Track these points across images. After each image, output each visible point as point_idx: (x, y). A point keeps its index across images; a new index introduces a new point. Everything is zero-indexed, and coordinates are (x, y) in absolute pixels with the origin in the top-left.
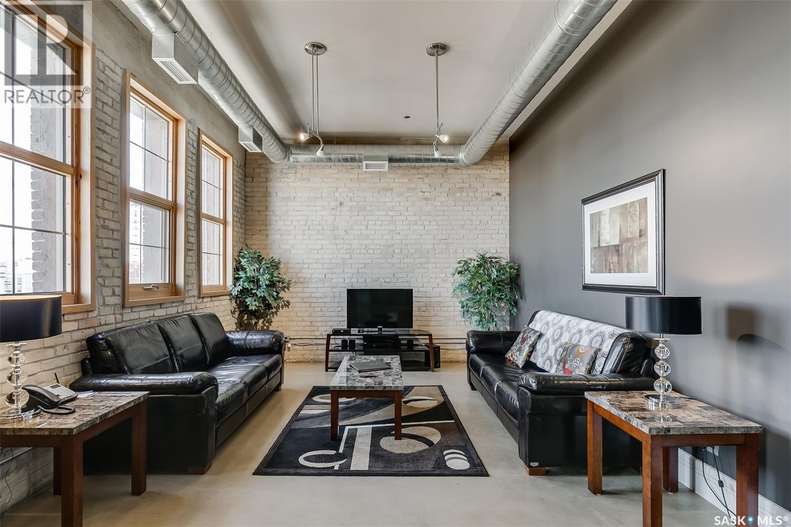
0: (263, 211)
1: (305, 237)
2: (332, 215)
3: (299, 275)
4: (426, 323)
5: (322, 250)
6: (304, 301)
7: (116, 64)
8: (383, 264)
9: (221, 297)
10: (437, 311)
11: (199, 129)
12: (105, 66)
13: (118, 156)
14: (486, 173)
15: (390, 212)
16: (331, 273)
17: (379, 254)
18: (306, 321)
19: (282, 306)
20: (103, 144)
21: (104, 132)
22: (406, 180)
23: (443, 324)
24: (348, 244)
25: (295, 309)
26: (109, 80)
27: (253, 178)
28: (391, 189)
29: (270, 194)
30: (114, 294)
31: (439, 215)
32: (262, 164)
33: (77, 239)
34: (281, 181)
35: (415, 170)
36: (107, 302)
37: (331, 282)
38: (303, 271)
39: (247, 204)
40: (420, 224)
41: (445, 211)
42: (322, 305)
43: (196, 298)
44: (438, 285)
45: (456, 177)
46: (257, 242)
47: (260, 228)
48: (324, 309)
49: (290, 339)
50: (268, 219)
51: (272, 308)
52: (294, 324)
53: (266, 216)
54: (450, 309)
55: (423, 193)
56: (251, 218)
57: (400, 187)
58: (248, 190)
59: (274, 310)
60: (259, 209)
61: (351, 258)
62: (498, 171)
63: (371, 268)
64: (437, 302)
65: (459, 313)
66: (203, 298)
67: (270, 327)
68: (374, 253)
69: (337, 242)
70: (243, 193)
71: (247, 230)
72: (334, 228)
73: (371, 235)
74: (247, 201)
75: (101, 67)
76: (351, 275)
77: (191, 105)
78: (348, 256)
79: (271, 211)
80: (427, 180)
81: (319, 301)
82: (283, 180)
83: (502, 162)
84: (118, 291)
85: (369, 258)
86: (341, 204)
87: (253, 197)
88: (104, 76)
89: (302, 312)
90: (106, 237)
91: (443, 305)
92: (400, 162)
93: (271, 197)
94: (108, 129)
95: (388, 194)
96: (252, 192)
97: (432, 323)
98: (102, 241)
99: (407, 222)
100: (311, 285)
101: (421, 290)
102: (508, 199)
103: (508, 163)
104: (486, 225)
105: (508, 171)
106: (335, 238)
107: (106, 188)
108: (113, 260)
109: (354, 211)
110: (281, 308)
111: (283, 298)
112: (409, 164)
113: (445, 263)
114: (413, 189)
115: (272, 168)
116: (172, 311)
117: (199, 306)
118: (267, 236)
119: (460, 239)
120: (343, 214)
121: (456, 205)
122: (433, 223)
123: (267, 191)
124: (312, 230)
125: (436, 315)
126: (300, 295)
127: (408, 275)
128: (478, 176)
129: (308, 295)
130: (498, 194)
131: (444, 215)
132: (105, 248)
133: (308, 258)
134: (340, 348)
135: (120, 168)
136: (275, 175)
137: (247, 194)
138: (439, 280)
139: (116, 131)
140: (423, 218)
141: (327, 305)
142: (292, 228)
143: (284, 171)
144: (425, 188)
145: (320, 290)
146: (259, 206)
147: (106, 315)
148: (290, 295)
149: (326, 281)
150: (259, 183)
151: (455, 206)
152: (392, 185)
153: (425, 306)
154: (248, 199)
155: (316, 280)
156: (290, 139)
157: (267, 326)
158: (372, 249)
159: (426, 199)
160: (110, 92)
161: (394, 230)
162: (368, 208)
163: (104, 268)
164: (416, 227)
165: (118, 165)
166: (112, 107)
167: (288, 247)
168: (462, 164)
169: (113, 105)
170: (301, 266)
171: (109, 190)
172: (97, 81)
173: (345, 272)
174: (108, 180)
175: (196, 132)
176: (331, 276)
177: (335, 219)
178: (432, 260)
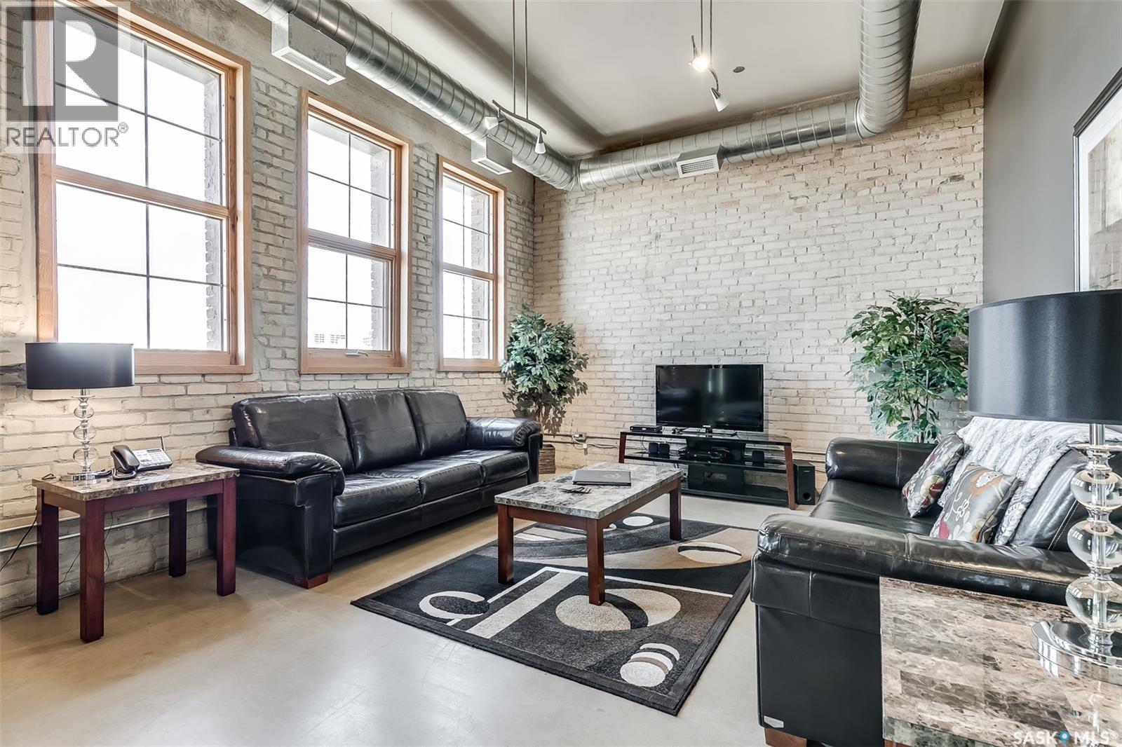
0: (555, 260)
1: (607, 292)
2: (644, 256)
3: (599, 347)
4: (798, 426)
5: (630, 310)
6: (606, 384)
7: (286, 83)
8: (721, 325)
9: (483, 374)
10: (821, 405)
11: (438, 155)
12: (268, 86)
13: (294, 193)
14: (928, 141)
15: (733, 241)
16: (643, 344)
17: (715, 310)
18: (609, 413)
19: (578, 390)
20: (268, 179)
21: (270, 165)
22: (762, 183)
23: (832, 430)
24: (666, 298)
25: (595, 396)
26: (277, 103)
27: (542, 216)
28: (737, 202)
29: (562, 235)
30: (285, 357)
31: (825, 235)
32: (553, 196)
33: (233, 291)
34: (576, 216)
35: (778, 163)
36: (272, 366)
37: (642, 356)
38: (604, 340)
39: (536, 253)
40: (788, 254)
41: (837, 225)
42: (631, 390)
43: (433, 373)
44: (822, 358)
45: (859, 161)
46: (547, 304)
47: (551, 284)
48: (633, 397)
49: (588, 437)
50: (560, 270)
51: (565, 394)
52: (592, 416)
53: (558, 266)
54: (847, 402)
55: (793, 201)
56: (540, 271)
57: (751, 196)
58: (537, 234)
59: (568, 396)
60: (550, 257)
61: (672, 319)
62: (956, 133)
63: (702, 334)
64: (820, 389)
65: (866, 409)
66: (447, 372)
67: (563, 419)
68: (707, 309)
69: (651, 295)
70: (530, 238)
71: (536, 288)
72: (648, 275)
73: (703, 280)
74: (536, 250)
75: (263, 88)
76: (672, 344)
77: (424, 125)
78: (667, 316)
79: (565, 259)
80: (801, 177)
81: (625, 384)
82: (578, 213)
83: (968, 113)
84: (291, 353)
85: (699, 318)
86: (657, 237)
87: (542, 243)
88: (268, 99)
89: (603, 400)
90: (272, 288)
91: (832, 395)
92: (745, 153)
93: (564, 239)
94: (276, 161)
95: (732, 211)
96: (542, 236)
97: (810, 427)
98: (265, 293)
99: (765, 254)
100: (615, 361)
101: (789, 367)
102: (979, 184)
103: (980, 111)
104: (925, 243)
105: (980, 129)
106: (648, 290)
107: (272, 232)
108: (285, 316)
109: (676, 246)
110: (576, 394)
111: (578, 379)
112: (760, 153)
113: (837, 319)
114: (776, 196)
115: (565, 200)
116: (389, 384)
117: (439, 383)
118: (560, 294)
119: (868, 274)
120: (660, 252)
121: (860, 212)
122: (815, 250)
123: (559, 231)
124: (616, 280)
125: (817, 413)
126: (599, 375)
127: (765, 343)
128: (907, 153)
129: (611, 375)
130: (955, 178)
131: (834, 234)
132: (271, 302)
133: (611, 321)
134: (646, 456)
135: (296, 207)
136: (569, 207)
137: (536, 240)
138: (824, 351)
139: (291, 164)
140: (793, 244)
141: (637, 390)
142: (591, 280)
143: (580, 201)
144: (798, 190)
145: (627, 368)
146: (550, 254)
147: (272, 381)
148: (588, 375)
149: (635, 355)
150: (550, 222)
151: (857, 214)
152: (737, 195)
153: (797, 396)
154: (537, 246)
155: (621, 353)
156: (589, 154)
157: (559, 418)
158: (703, 303)
159: (800, 210)
160: (278, 117)
161: (741, 270)
162: (698, 239)
163: (270, 325)
164: (781, 261)
165: (293, 203)
166: (283, 135)
167: (586, 307)
168: (863, 132)
169: (283, 132)
170: (601, 334)
171: (277, 234)
172: (257, 105)
173: (662, 340)
174: (276, 222)
175: (434, 160)
176: (642, 347)
177: (648, 261)
178: (808, 317)
